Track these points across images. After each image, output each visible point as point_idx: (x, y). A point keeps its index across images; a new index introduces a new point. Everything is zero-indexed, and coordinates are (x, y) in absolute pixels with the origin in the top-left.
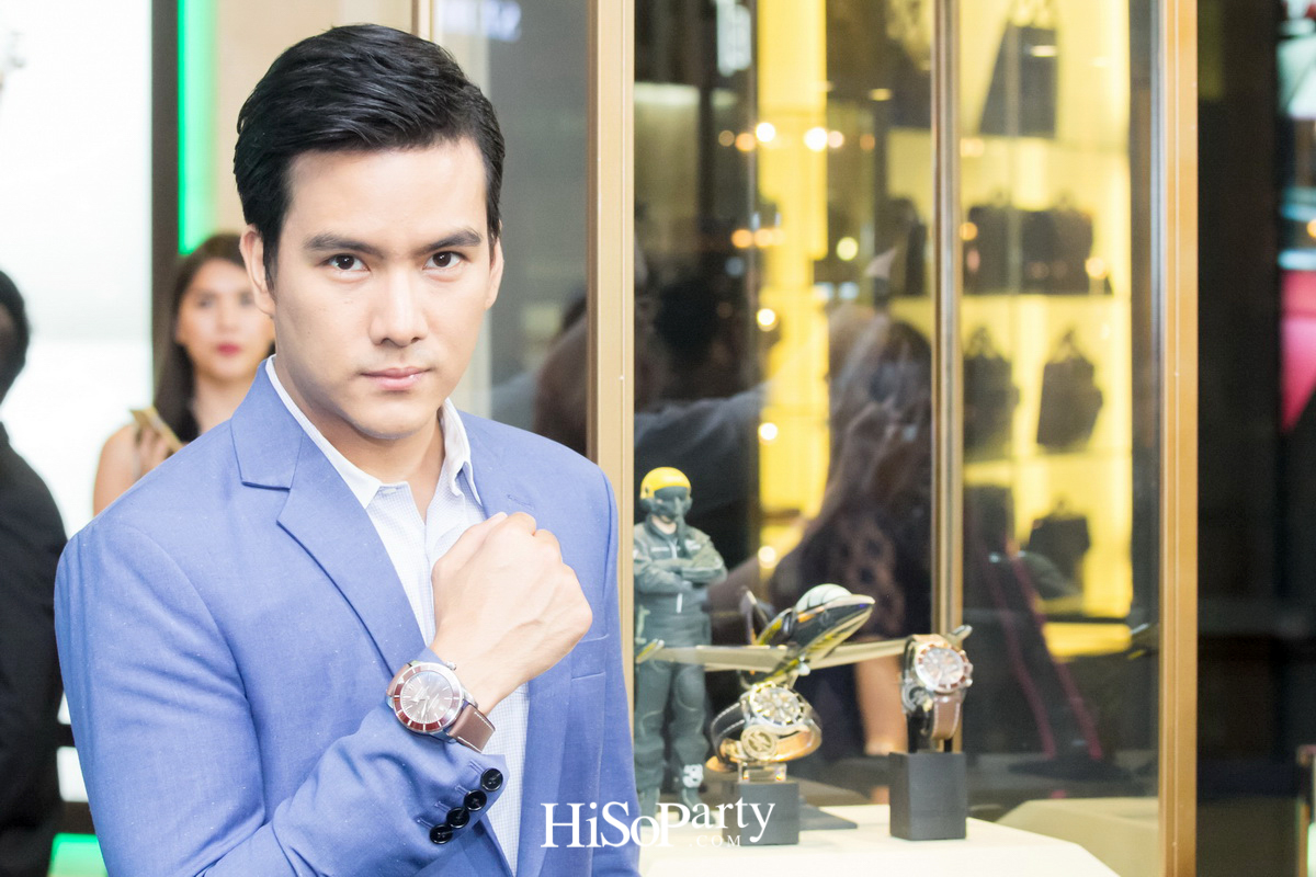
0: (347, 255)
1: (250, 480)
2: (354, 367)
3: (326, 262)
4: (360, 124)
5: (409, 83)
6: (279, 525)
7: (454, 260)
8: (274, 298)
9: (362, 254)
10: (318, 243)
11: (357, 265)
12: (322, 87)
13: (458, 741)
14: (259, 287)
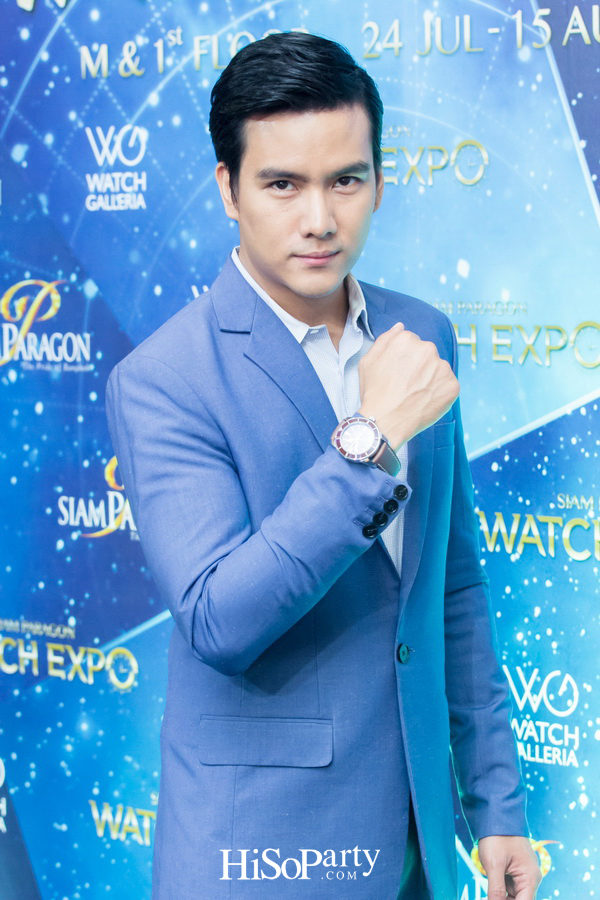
0: (284, 181)
1: (224, 328)
2: (289, 252)
3: (270, 185)
4: (288, 96)
5: (317, 68)
6: (245, 356)
7: (352, 182)
8: (238, 208)
9: (291, 180)
10: (264, 174)
11: (290, 187)
12: (263, 72)
13: (378, 467)
14: (227, 201)
